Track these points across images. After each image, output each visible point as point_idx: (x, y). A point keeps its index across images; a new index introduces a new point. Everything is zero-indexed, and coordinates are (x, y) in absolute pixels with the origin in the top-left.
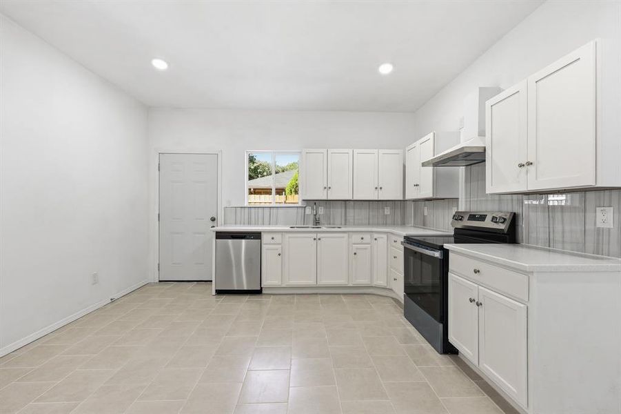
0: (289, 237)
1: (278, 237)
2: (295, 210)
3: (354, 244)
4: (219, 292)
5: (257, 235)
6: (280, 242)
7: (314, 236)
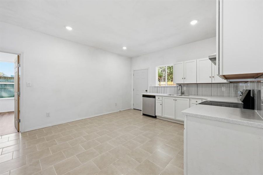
0: (165, 98)
1: (161, 98)
2: (174, 88)
3: (193, 104)
4: (144, 115)
5: (154, 97)
6: (162, 100)
7: (174, 98)
